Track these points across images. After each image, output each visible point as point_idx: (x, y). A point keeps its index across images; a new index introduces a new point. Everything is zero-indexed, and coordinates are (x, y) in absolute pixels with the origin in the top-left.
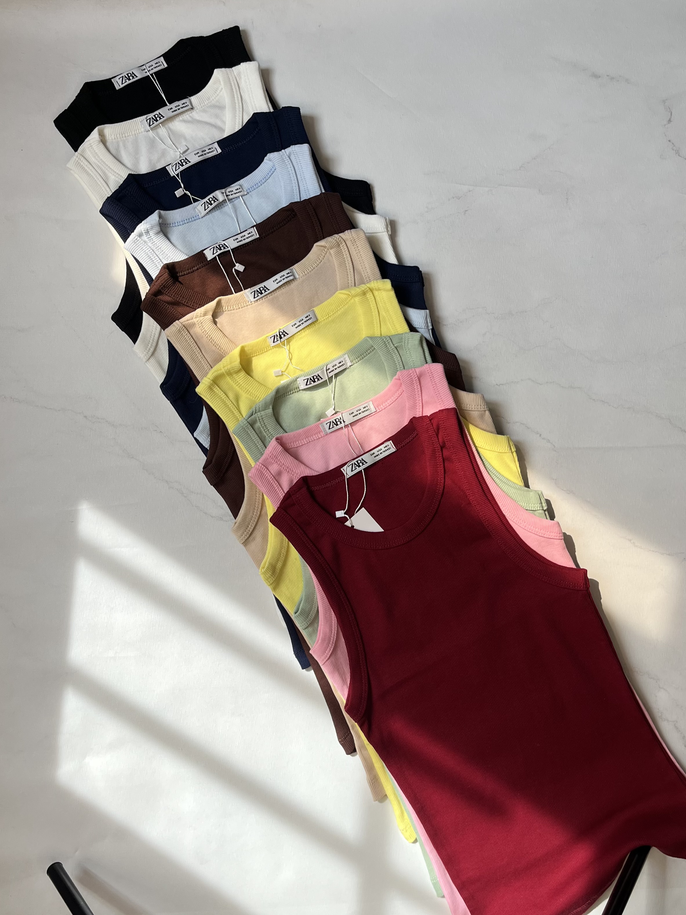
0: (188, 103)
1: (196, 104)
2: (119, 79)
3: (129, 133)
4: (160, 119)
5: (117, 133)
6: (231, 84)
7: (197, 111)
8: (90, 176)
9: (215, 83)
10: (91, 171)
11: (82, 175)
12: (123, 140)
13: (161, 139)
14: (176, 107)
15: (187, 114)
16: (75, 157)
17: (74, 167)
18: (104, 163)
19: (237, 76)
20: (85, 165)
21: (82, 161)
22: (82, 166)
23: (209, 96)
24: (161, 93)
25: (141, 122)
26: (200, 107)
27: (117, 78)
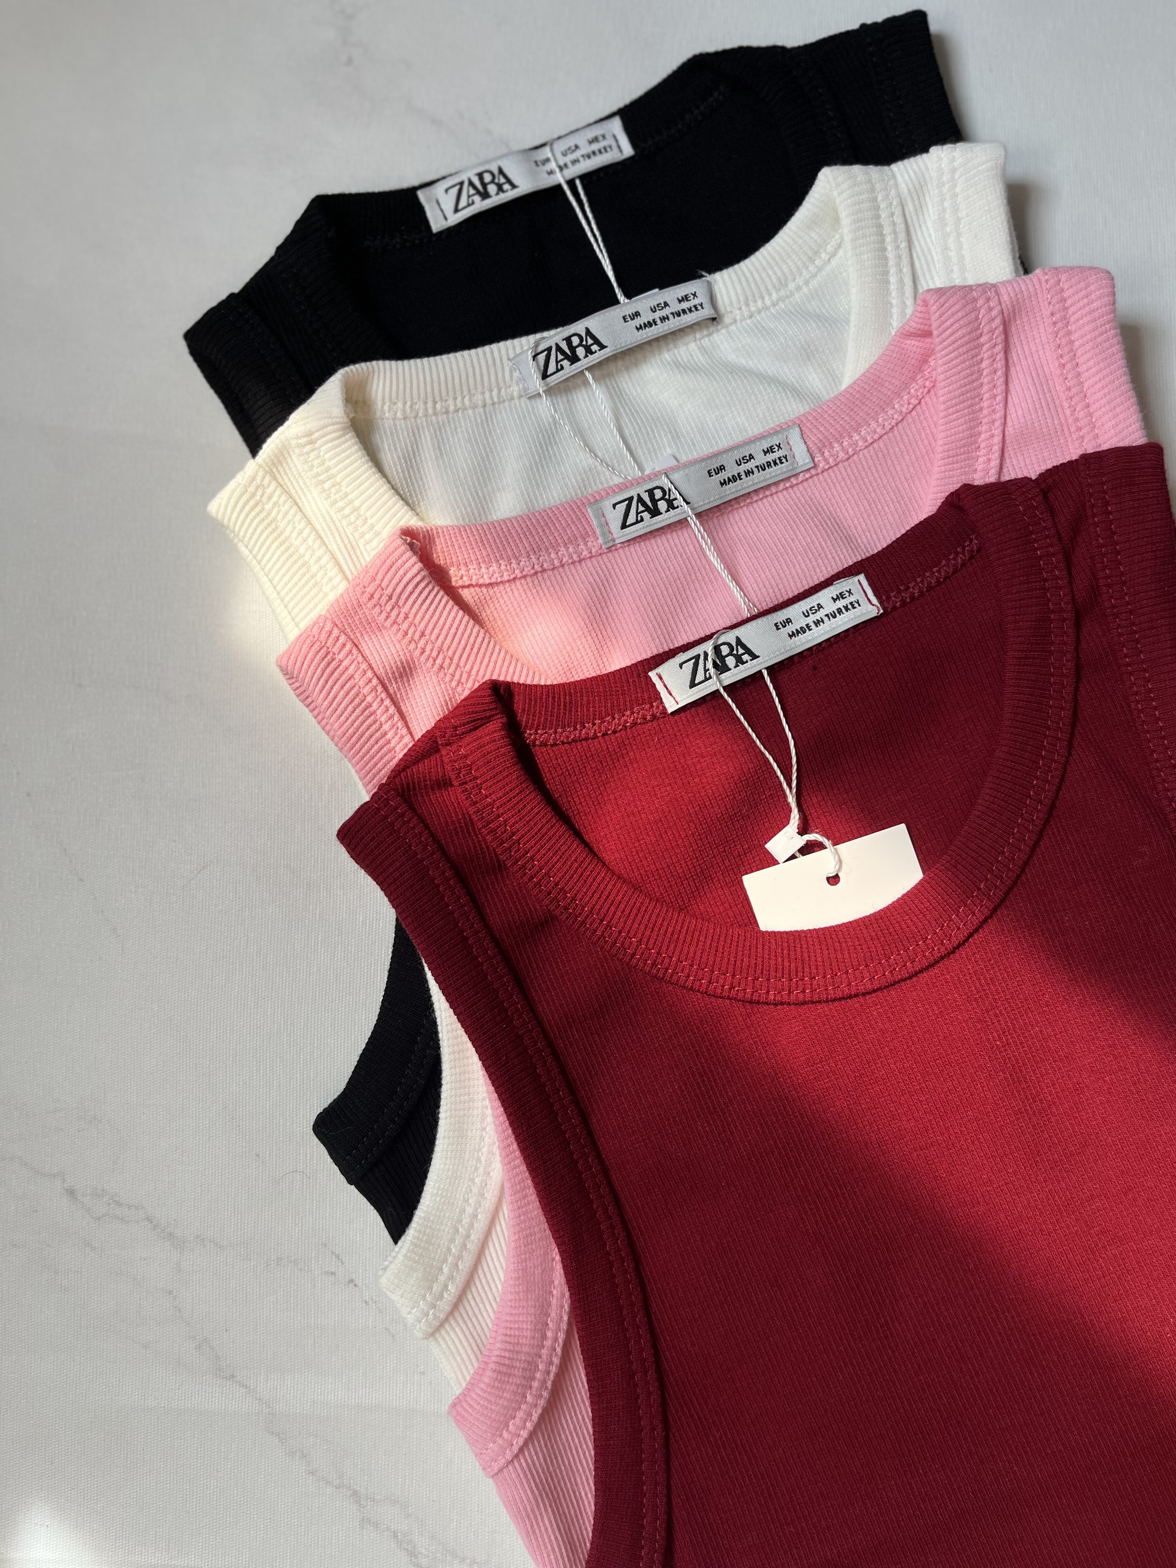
0: (702, 298)
1: (731, 303)
2: (447, 191)
3: (463, 398)
4: (589, 351)
5: (415, 395)
7: (733, 327)
8: (295, 557)
9: (814, 222)
10: (300, 539)
11: (264, 549)
12: (438, 422)
13: (580, 433)
14: (653, 310)
15: (691, 337)
16: (247, 476)
17: (237, 518)
18: (356, 510)
19: (908, 198)
20: (278, 512)
21: (270, 498)
22: (269, 514)
23: (783, 273)
24: (600, 256)
25: (514, 358)
26: (746, 314)
27: (440, 188)
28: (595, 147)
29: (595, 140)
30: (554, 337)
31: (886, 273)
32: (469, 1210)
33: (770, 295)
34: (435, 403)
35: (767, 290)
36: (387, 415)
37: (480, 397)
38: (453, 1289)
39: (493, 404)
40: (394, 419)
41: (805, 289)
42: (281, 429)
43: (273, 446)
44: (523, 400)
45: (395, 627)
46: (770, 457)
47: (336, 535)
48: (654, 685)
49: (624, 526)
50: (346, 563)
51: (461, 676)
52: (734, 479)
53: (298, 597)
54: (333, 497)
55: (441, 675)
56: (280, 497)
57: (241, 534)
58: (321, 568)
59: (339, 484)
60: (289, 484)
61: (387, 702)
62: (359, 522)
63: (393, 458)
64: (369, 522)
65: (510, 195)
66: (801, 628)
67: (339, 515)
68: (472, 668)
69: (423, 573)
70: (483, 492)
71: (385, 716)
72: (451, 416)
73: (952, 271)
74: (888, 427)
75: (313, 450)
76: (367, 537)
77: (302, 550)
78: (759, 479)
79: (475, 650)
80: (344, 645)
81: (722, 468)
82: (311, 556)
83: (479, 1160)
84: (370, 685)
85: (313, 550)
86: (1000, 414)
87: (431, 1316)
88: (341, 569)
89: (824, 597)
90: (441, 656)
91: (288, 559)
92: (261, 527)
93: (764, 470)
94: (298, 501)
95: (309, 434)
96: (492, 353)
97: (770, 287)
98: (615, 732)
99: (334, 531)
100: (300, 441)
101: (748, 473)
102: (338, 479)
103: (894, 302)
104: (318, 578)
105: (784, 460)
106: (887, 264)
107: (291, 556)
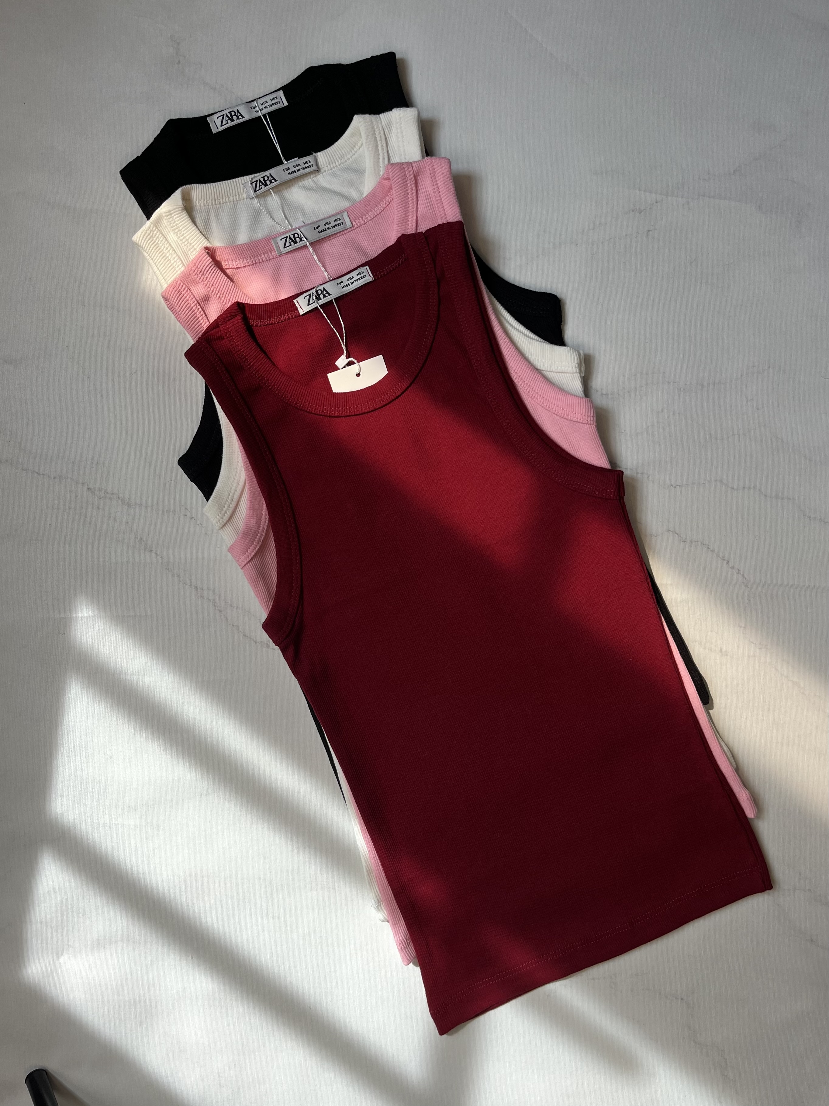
0: (312, 162)
1: (324, 164)
2: (218, 118)
3: (226, 198)
4: (271, 182)
5: (208, 196)
6: (376, 138)
7: (325, 173)
8: (165, 257)
9: (353, 135)
10: (167, 251)
11: (154, 254)
12: (217, 208)
13: (269, 213)
14: (295, 167)
15: (309, 177)
16: (147, 227)
17: (144, 242)
18: (187, 240)
19: (386, 128)
20: (159, 240)
21: (156, 235)
22: (155, 241)
23: (343, 154)
24: (276, 144)
25: (244, 184)
26: (329, 168)
27: (215, 117)
28: (273, 102)
29: (273, 99)
30: (258, 176)
31: (379, 155)
32: (233, 488)
33: (338, 161)
34: (215, 200)
35: (337, 159)
36: (198, 204)
37: (232, 198)
38: (229, 513)
39: (237, 201)
40: (200, 206)
41: (351, 159)
42: (158, 209)
43: (156, 216)
44: (248, 199)
45: (203, 283)
46: (337, 223)
47: (180, 249)
48: (295, 305)
49: (285, 247)
50: (184, 260)
51: (226, 301)
52: (323, 231)
53: (167, 272)
54: (179, 235)
55: (219, 300)
56: (159, 235)
57: (145, 248)
58: (175, 261)
59: (181, 230)
60: (162, 230)
61: (200, 309)
62: (188, 245)
63: (200, 221)
64: (192, 244)
65: (242, 120)
66: (347, 285)
67: (181, 242)
68: (230, 298)
69: (212, 263)
70: (233, 234)
71: (199, 315)
72: (221, 205)
73: (401, 155)
74: (378, 213)
75: (171, 217)
76: (192, 250)
77: (168, 255)
78: (333, 231)
79: (231, 291)
80: (185, 289)
81: (319, 227)
82: (171, 257)
83: (237, 472)
84: (194, 303)
85: (172, 255)
86: (415, 209)
87: (221, 521)
88: (182, 262)
89: (354, 274)
90: (219, 293)
91: (163, 258)
92: (153, 246)
93: (334, 227)
94: (166, 236)
95: (170, 211)
96: (236, 182)
97: (338, 158)
98: (282, 322)
99: (179, 248)
100: (166, 214)
101: (329, 229)
102: (180, 228)
103: (381, 166)
104: (174, 265)
105: (341, 224)
106: (378, 152)
107: (164, 257)
